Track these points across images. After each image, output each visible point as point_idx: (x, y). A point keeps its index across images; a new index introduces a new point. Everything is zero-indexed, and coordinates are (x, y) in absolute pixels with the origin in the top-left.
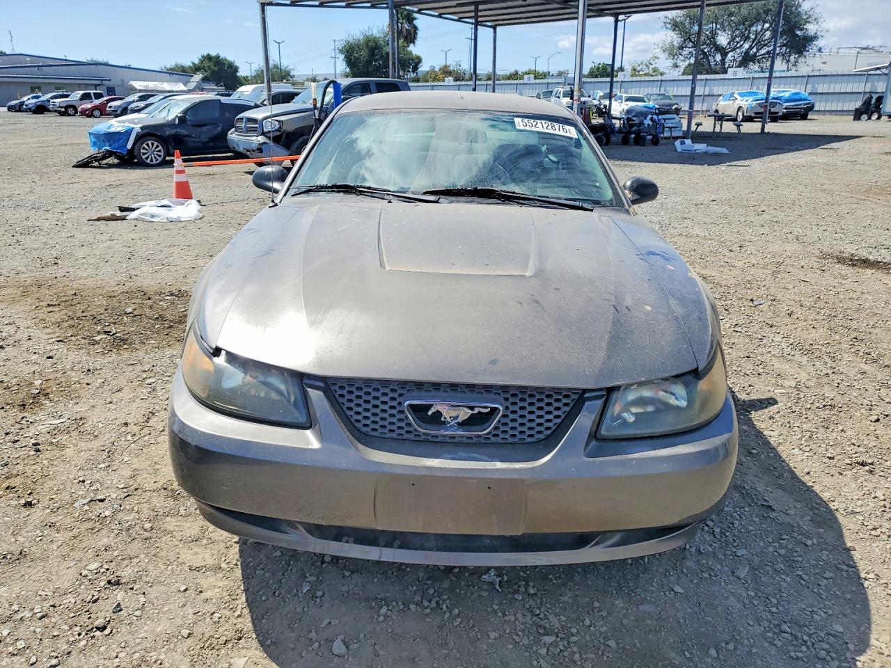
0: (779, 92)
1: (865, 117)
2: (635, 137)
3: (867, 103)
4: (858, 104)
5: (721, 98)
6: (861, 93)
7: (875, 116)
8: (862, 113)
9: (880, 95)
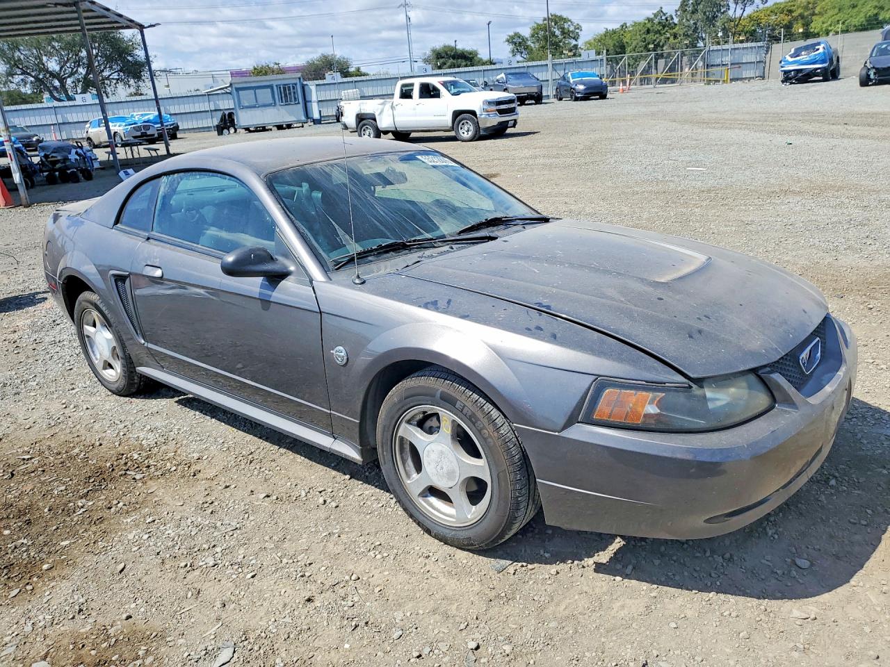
0: (142, 115)
1: (225, 131)
2: (47, 175)
3: (223, 119)
4: (216, 122)
5: (88, 125)
6: (208, 111)
7: (232, 130)
8: (223, 129)
9: (230, 111)
